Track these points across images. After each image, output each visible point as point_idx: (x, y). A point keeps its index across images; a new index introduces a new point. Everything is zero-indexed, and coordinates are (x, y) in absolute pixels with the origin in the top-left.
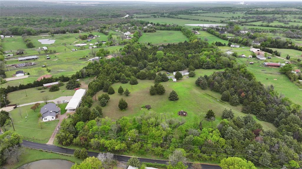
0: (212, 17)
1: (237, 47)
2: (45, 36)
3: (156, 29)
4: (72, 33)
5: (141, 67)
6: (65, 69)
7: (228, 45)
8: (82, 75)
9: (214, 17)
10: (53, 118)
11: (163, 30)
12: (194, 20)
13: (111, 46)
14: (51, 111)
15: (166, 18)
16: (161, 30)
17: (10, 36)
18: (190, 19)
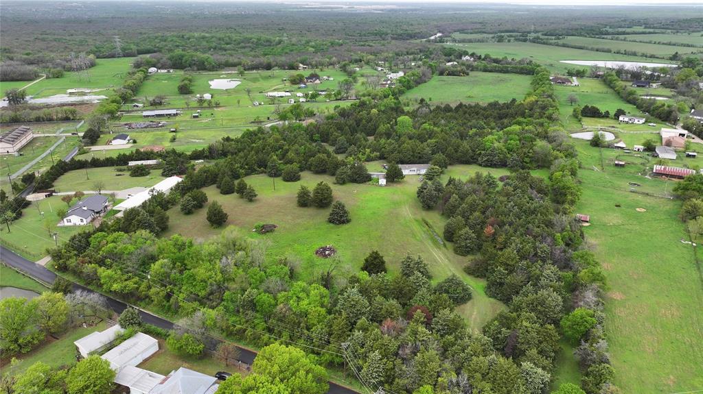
0: (659, 43)
1: (636, 121)
2: (230, 72)
3: (473, 69)
4: (284, 69)
5: (340, 148)
6: (204, 139)
7: (615, 115)
8: (210, 152)
9: (663, 44)
10: (82, 220)
11: (491, 71)
12: (597, 50)
13: (337, 100)
14: (85, 208)
15: (528, 43)
16: (485, 70)
17: (166, 71)
18: (587, 49)
